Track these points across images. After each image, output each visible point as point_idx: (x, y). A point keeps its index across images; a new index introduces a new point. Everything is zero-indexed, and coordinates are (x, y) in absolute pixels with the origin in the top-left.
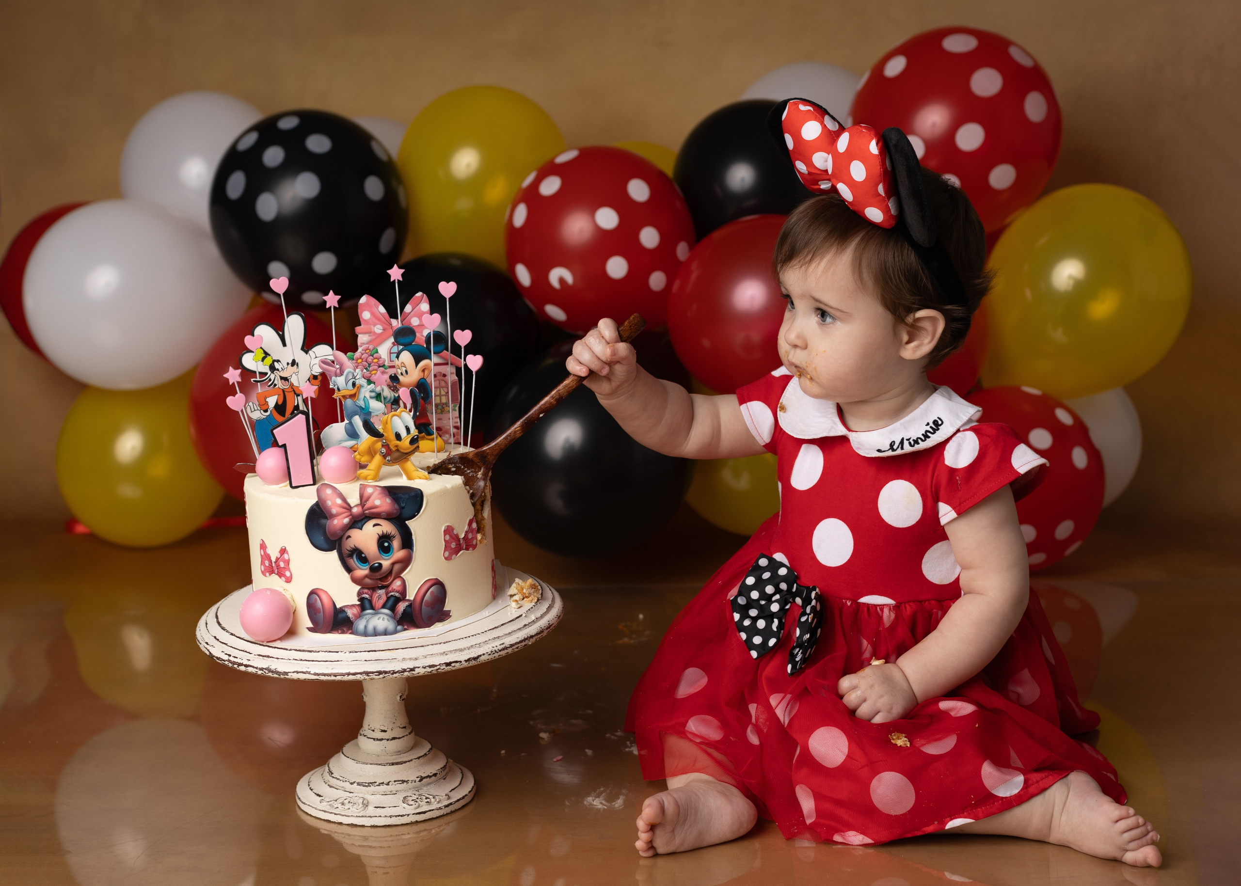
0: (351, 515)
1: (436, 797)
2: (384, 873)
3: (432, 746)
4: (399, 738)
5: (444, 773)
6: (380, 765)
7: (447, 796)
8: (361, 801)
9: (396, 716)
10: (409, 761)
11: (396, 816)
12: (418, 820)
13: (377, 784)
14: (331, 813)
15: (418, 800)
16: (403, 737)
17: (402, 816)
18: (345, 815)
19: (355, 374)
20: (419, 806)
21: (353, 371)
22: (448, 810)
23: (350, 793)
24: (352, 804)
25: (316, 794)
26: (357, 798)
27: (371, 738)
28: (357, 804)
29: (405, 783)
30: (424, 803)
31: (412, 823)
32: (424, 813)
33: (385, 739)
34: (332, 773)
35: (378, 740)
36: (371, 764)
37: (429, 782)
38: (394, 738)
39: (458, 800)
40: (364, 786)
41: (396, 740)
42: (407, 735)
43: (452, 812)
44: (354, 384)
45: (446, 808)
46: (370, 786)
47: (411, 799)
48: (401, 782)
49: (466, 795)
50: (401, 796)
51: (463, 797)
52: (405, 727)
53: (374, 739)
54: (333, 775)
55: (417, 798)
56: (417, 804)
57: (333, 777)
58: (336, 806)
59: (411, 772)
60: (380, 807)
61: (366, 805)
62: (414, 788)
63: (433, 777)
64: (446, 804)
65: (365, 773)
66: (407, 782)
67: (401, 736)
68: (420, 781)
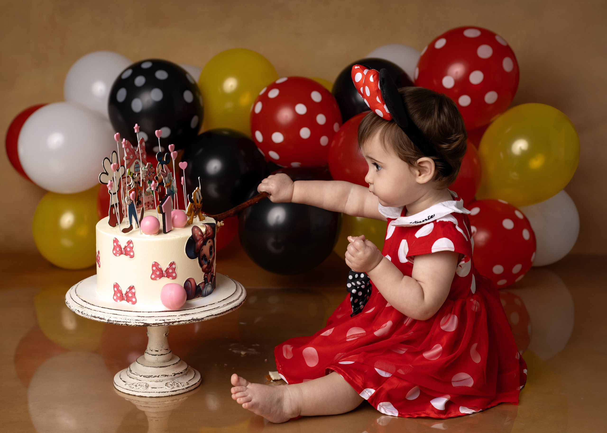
1: (182, 384)
3: (180, 359)
4: (164, 355)
5: (186, 372)
6: (155, 367)
7: (187, 383)
8: (145, 384)
9: (163, 344)
10: (169, 366)
11: (162, 392)
12: (173, 394)
13: (153, 376)
14: (130, 390)
15: (173, 385)
16: (166, 354)
17: (165, 392)
18: (137, 392)
20: (173, 388)
22: (188, 390)
23: (140, 380)
24: (141, 386)
25: (123, 381)
26: (143, 383)
27: (151, 354)
28: (143, 386)
29: (167, 376)
30: (175, 386)
31: (169, 396)
32: (176, 391)
33: (157, 355)
34: (131, 372)
35: (154, 355)
36: (150, 367)
37: (178, 376)
38: (162, 355)
39: (192, 385)
40: (147, 377)
41: (163, 356)
42: (168, 353)
43: (189, 391)
45: (187, 389)
46: (150, 378)
47: (170, 384)
48: (165, 376)
49: (197, 383)
50: (164, 383)
51: (195, 384)
52: (167, 349)
53: (152, 355)
55: (172, 384)
56: (172, 387)
58: (132, 387)
59: (170, 371)
60: (154, 388)
61: (147, 386)
62: (171, 379)
63: (181, 374)
64: (187, 387)
65: (147, 371)
66: (168, 376)
67: (165, 354)
68: (174, 375)
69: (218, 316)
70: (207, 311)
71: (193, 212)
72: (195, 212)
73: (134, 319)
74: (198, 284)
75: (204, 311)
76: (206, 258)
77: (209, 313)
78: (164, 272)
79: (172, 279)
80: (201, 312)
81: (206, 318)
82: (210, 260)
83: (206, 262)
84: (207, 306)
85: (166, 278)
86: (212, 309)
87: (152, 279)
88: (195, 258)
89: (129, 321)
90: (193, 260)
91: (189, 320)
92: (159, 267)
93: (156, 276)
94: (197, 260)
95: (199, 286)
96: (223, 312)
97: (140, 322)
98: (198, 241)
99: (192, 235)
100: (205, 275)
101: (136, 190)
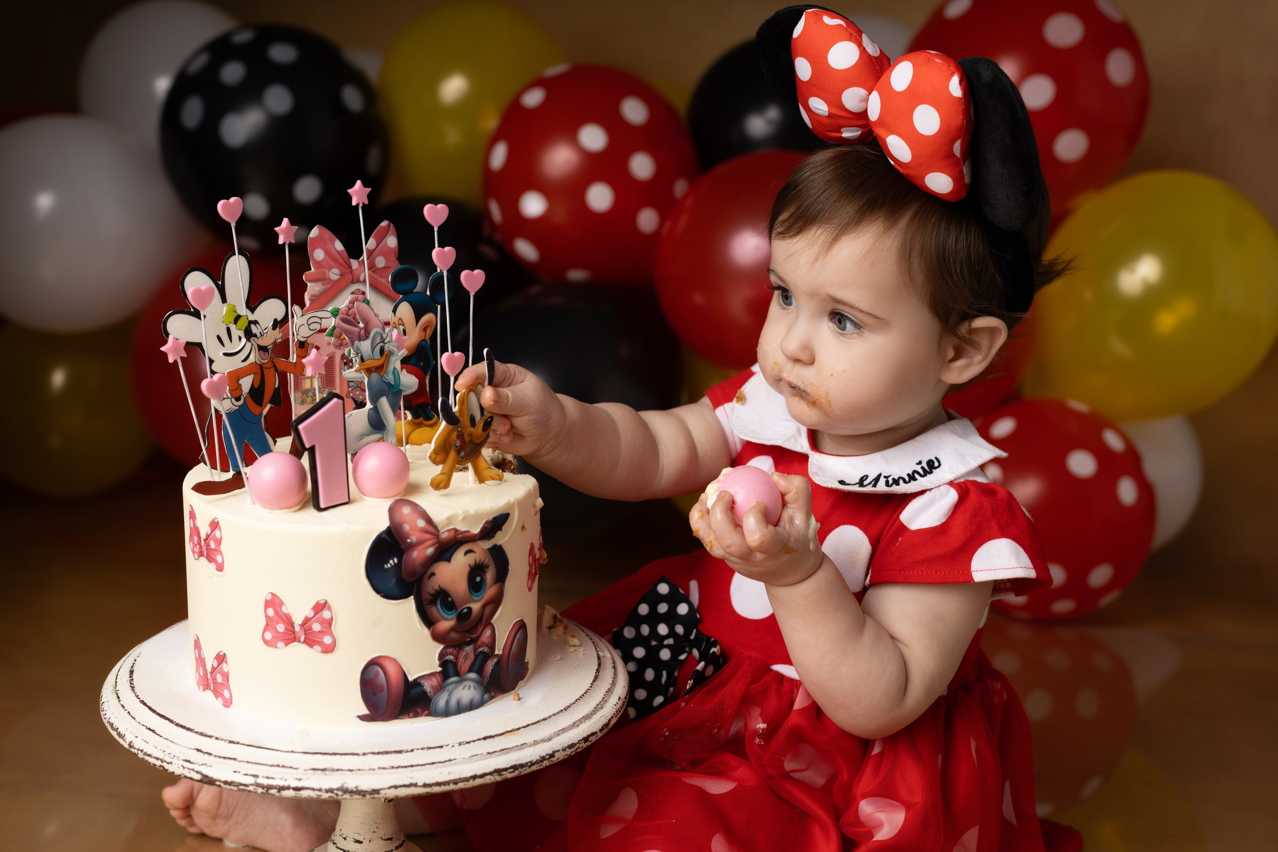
0: (438, 543)
9: (378, 822)
19: (384, 336)
21: (381, 331)
27: (341, 849)
44: (382, 351)
52: (390, 839)
53: (344, 851)
69: (437, 789)
70: (402, 767)
71: (452, 454)
72: (462, 454)
73: (181, 759)
74: (415, 677)
75: (393, 767)
76: (450, 599)
77: (403, 777)
78: (297, 629)
79: (323, 652)
80: (379, 768)
81: (387, 791)
82: (470, 609)
83: (450, 613)
84: (412, 751)
85: (305, 647)
86: (421, 765)
87: (266, 642)
88: (404, 596)
89: (169, 760)
90: (393, 604)
91: (330, 791)
92: (285, 610)
93: (275, 635)
94: (410, 603)
95: (417, 683)
96: (460, 779)
97: (193, 770)
98: (412, 546)
99: (389, 528)
100: (444, 652)
101: (264, 370)
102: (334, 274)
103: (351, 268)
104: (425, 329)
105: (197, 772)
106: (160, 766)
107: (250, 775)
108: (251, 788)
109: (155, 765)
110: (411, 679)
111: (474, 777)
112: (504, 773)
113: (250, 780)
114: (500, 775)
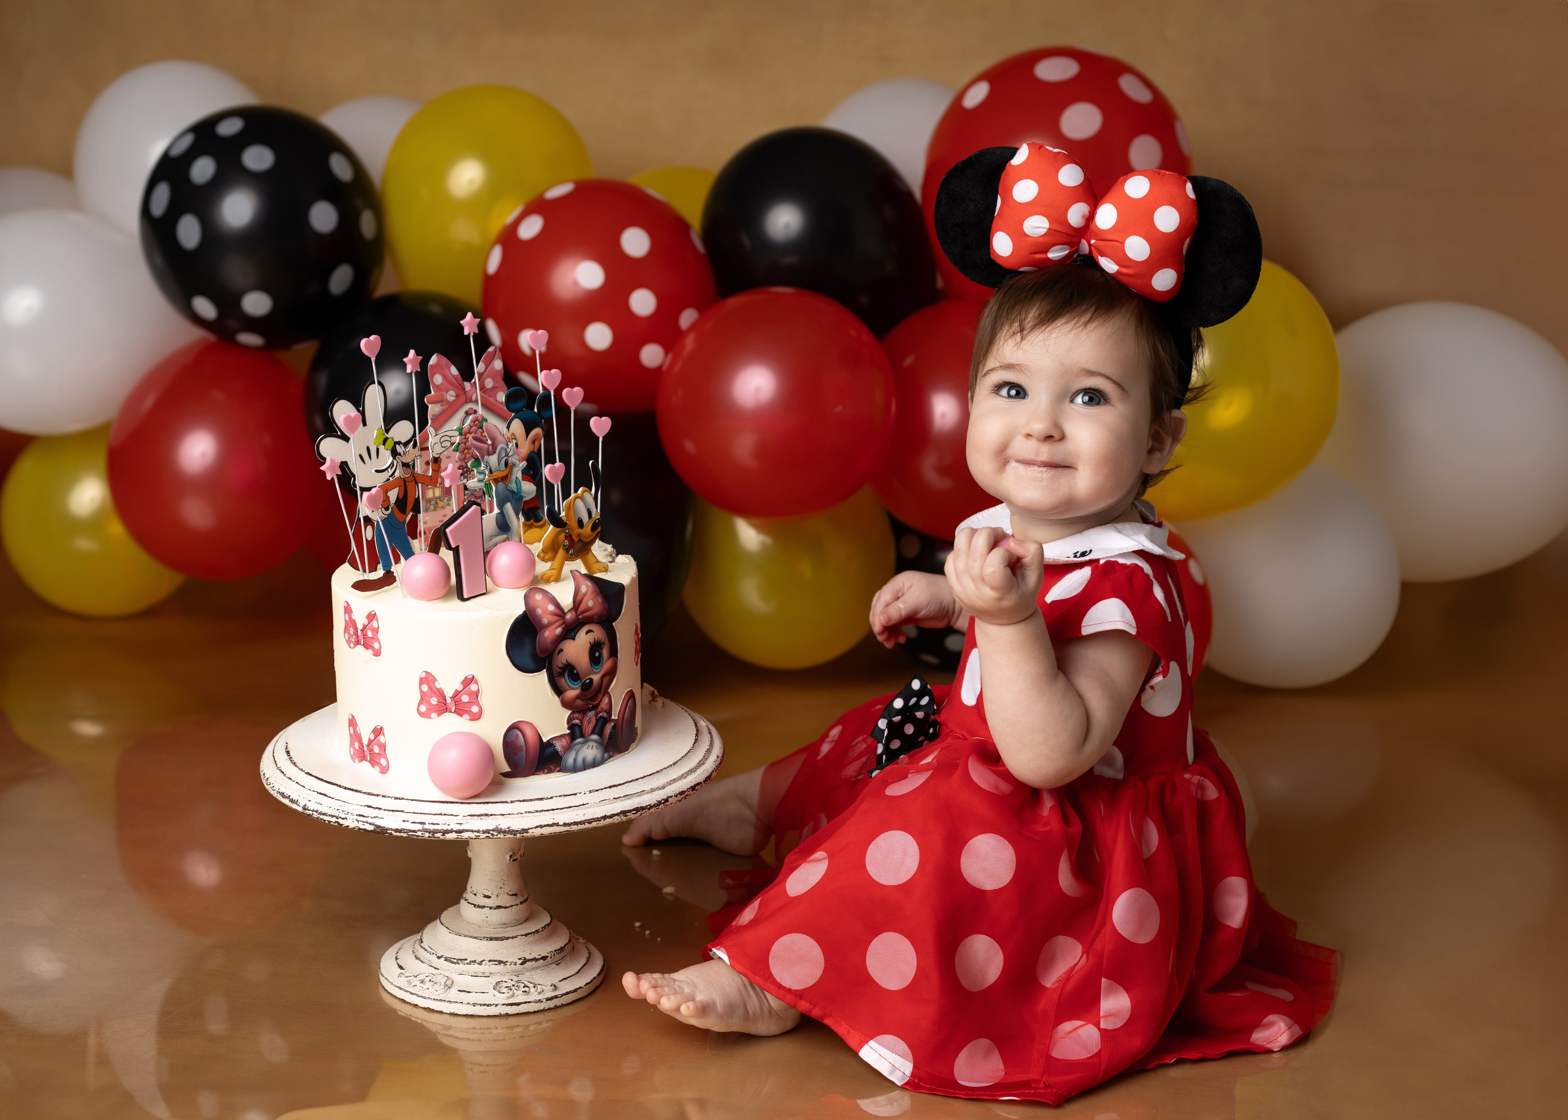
0: (564, 623)
1: (539, 986)
2: (481, 1072)
3: (551, 922)
4: (506, 907)
5: (558, 957)
6: (475, 938)
7: (553, 987)
8: (444, 980)
9: (504, 879)
10: (512, 938)
11: (481, 1005)
12: (510, 1013)
13: (468, 961)
14: (407, 991)
15: (513, 988)
16: (512, 906)
17: (488, 1005)
18: (422, 997)
20: (513, 995)
22: (551, 1004)
23: (435, 969)
24: (432, 983)
25: (398, 965)
26: (442, 976)
27: (472, 904)
28: (438, 984)
29: (502, 965)
30: (520, 992)
31: (500, 1016)
32: (518, 1004)
33: (488, 907)
34: (422, 942)
35: (479, 907)
36: (465, 936)
37: (534, 966)
38: (499, 907)
39: (567, 993)
40: (452, 962)
41: (501, 910)
42: (517, 905)
43: (556, 1007)
45: (548, 1002)
46: (459, 964)
47: (505, 985)
48: (497, 963)
49: (580, 988)
50: (493, 980)
51: (575, 990)
52: (515, 895)
53: (475, 905)
54: (422, 944)
55: (513, 985)
56: (511, 992)
57: (422, 947)
58: (414, 984)
59: (512, 951)
60: (465, 991)
61: (448, 987)
62: (513, 972)
63: (541, 961)
64: (549, 996)
65: (457, 946)
66: (505, 963)
67: (508, 905)
68: (522, 964)
69: (575, 828)
70: (545, 811)
71: (562, 552)
72: (570, 552)
74: (548, 738)
75: (537, 811)
76: (575, 672)
77: (547, 819)
78: (449, 701)
79: (471, 720)
80: (526, 812)
81: (534, 830)
82: (591, 680)
83: (576, 683)
84: (551, 798)
85: (455, 716)
86: (561, 809)
87: (421, 714)
88: (539, 670)
90: (529, 676)
92: (437, 685)
93: (429, 707)
94: (543, 675)
95: (550, 744)
96: (593, 819)
98: (544, 627)
99: (525, 612)
100: (572, 717)
101: (407, 483)
102: (451, 396)
103: (465, 389)
104: (534, 442)
105: (370, 824)
106: (336, 822)
107: (418, 823)
108: (419, 833)
109: (330, 822)
110: (545, 740)
111: (605, 817)
112: (629, 814)
113: (418, 827)
114: (626, 816)
